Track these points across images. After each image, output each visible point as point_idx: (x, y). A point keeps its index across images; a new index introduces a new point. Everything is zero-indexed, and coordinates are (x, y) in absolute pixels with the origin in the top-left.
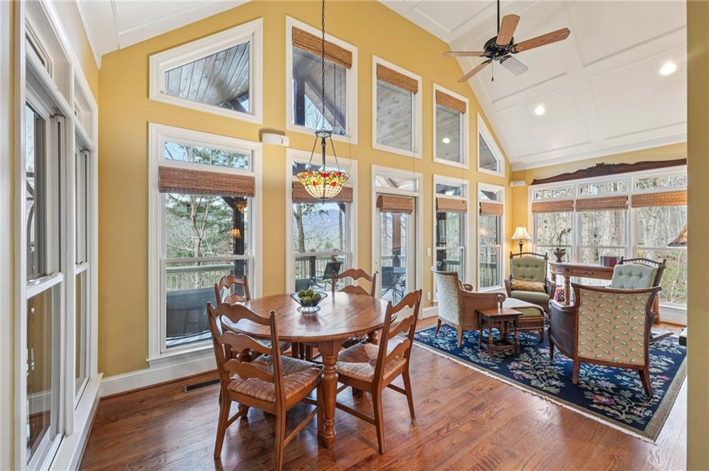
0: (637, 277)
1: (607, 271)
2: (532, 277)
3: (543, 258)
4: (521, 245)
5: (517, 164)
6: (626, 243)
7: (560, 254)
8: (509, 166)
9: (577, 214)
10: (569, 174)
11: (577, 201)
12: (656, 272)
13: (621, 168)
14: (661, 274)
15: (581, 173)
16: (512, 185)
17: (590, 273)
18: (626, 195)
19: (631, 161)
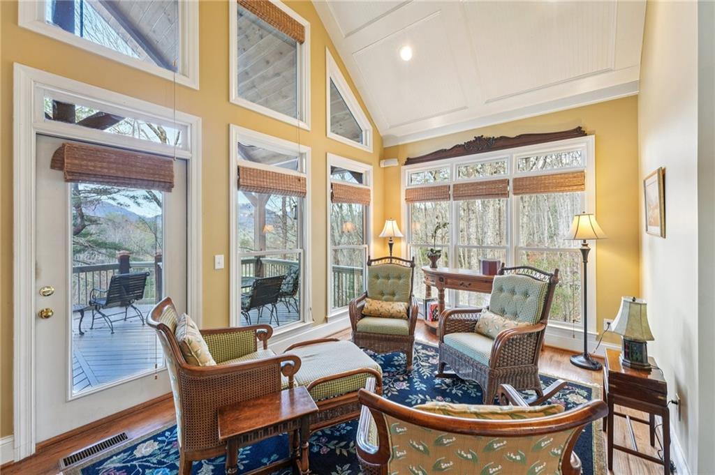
0: (522, 297)
1: (486, 282)
2: (393, 294)
3: (409, 265)
4: (391, 245)
5: (389, 137)
6: (507, 243)
7: (434, 257)
8: (380, 139)
9: (454, 203)
10: (445, 150)
11: (454, 186)
12: (546, 290)
13: (501, 143)
14: (553, 292)
15: (460, 149)
16: (382, 166)
17: (467, 284)
18: (508, 178)
19: (512, 135)
